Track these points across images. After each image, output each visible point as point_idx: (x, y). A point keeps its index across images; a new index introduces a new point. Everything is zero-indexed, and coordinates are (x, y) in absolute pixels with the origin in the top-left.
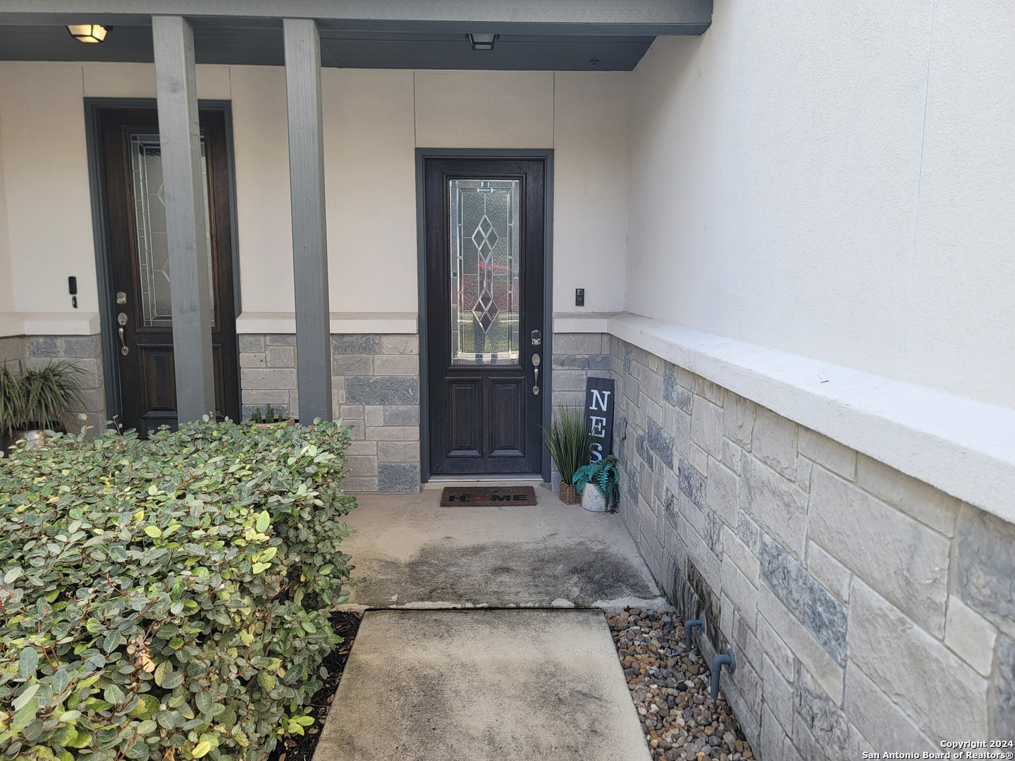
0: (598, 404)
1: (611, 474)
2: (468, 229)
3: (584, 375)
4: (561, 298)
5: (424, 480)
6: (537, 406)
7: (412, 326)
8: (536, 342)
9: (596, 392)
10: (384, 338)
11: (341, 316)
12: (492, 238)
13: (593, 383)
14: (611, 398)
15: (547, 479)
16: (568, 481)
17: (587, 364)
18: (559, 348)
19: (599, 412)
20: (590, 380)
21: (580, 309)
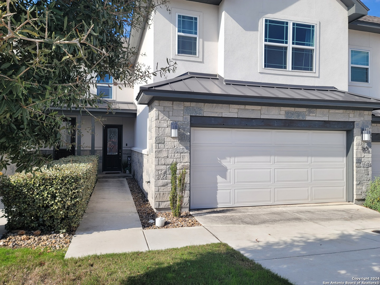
0: (129, 160)
1: (130, 169)
2: (110, 135)
3: (127, 156)
4: (124, 145)
5: (103, 172)
6: (120, 160)
7: (102, 149)
8: (120, 151)
9: (129, 158)
10: (97, 151)
11: (96, 147)
12: (114, 136)
13: (128, 157)
14: (131, 158)
15: (122, 171)
16: (124, 170)
17: (127, 154)
18: (123, 152)
19: (129, 161)
20: (128, 156)
21: (127, 146)
